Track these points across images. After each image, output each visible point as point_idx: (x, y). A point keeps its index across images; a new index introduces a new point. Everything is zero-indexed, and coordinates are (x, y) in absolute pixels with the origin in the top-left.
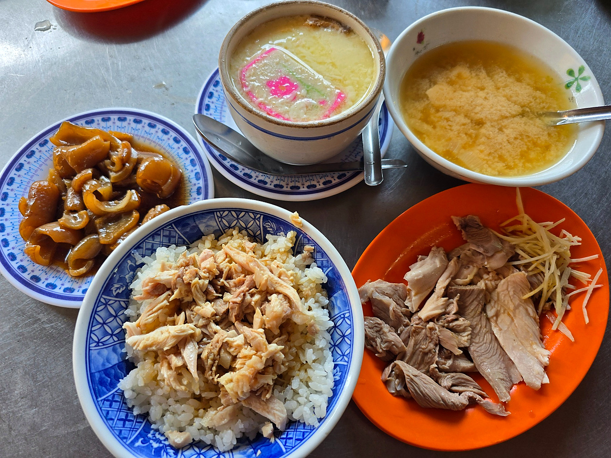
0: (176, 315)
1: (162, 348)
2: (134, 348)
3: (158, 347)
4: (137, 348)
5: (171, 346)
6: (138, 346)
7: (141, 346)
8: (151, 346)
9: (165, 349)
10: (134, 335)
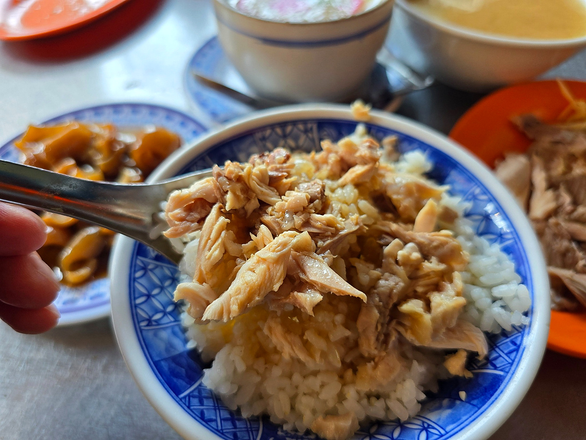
0: (252, 236)
1: (269, 290)
2: (225, 320)
3: (262, 293)
4: (229, 318)
5: (282, 279)
6: (229, 312)
7: (235, 308)
8: (249, 298)
9: (276, 288)
10: (208, 303)
